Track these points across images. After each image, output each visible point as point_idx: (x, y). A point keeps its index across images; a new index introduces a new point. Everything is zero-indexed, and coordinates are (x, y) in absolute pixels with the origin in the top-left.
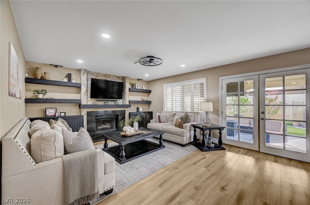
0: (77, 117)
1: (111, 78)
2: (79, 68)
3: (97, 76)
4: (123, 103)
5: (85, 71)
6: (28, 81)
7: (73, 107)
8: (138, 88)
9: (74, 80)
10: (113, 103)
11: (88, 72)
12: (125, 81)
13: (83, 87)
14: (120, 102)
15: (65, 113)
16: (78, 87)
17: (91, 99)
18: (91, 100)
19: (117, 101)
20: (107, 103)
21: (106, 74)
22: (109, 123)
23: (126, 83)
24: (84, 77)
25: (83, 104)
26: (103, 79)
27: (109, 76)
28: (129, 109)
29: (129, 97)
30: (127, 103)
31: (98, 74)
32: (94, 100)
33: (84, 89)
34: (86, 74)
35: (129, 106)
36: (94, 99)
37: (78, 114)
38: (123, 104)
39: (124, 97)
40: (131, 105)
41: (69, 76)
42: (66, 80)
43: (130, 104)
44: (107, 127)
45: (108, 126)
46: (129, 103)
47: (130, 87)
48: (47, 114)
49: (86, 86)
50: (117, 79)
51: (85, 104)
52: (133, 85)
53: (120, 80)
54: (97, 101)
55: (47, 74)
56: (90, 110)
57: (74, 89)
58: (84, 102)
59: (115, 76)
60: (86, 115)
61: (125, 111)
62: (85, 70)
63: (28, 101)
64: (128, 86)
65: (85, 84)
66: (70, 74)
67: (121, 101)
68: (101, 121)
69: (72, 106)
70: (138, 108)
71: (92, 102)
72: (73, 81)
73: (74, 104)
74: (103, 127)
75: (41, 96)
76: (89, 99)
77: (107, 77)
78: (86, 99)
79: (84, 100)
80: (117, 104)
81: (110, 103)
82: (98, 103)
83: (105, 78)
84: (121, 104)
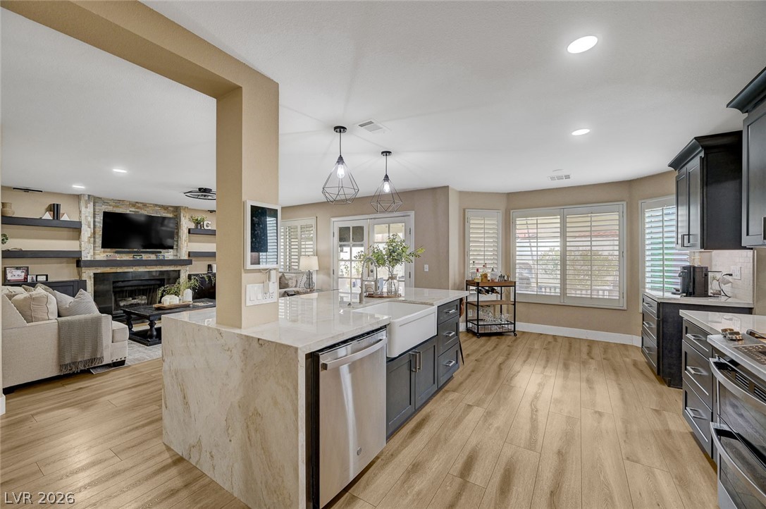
0: (72, 284)
1: (147, 209)
2: (77, 193)
3: (117, 207)
4: (177, 255)
5: (89, 198)
7: (64, 265)
8: (209, 228)
9: (65, 215)
10: (153, 257)
11: (95, 200)
12: (180, 214)
13: (84, 227)
14: (169, 255)
15: (47, 276)
16: (75, 228)
17: (103, 249)
18: (104, 252)
19: (161, 252)
20: (138, 258)
21: (137, 202)
22: (143, 295)
23: (183, 219)
24: (88, 210)
25: (86, 259)
26: (130, 211)
27: (145, 205)
28: (188, 268)
29: (187, 245)
30: (185, 257)
31: (119, 202)
32: (109, 252)
33: (86, 232)
34: (92, 204)
35: (187, 262)
36: (109, 250)
37: (75, 278)
38: (175, 258)
39: (177, 245)
40: (191, 260)
41: (55, 209)
42: (48, 216)
43: (190, 258)
44: (139, 302)
45: (142, 300)
46: (189, 256)
47: (192, 226)
48: (9, 278)
49: (92, 226)
50: (163, 211)
51: (89, 259)
52: (198, 223)
53: (168, 213)
54: (116, 252)
56: (99, 270)
57: (65, 232)
58: (87, 256)
59: (156, 205)
60: (93, 280)
61: (179, 271)
62: (89, 196)
64: (186, 224)
65: (89, 223)
66: (57, 205)
67: (172, 253)
68: (126, 291)
69: (61, 263)
70: (210, 267)
71: (105, 255)
72: (65, 218)
73: (65, 260)
74: (129, 303)
76: (99, 249)
77: (138, 208)
78: (92, 251)
79: (87, 251)
80: (161, 258)
81: (145, 257)
82: (118, 257)
83: (134, 210)
84: (171, 258)
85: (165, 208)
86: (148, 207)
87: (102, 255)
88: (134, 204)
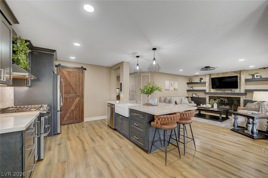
1: (228, 74)
2: (205, 74)
3: (217, 75)
6: (188, 83)
10: (230, 92)
11: (210, 75)
14: (237, 91)
15: (198, 96)
16: (205, 83)
18: (213, 90)
19: (232, 90)
20: (224, 92)
22: (228, 105)
23: (242, 75)
24: (208, 78)
27: (227, 73)
28: (244, 97)
29: (243, 87)
30: (243, 92)
33: (207, 84)
34: (208, 76)
35: (244, 94)
36: (215, 89)
38: (240, 92)
39: (240, 87)
40: (246, 93)
41: (200, 79)
42: (199, 81)
45: (227, 107)
46: (245, 91)
48: (193, 96)
50: (235, 73)
51: (207, 92)
52: (253, 75)
53: (237, 74)
55: (193, 80)
56: (211, 95)
57: (204, 85)
58: (207, 91)
59: (232, 72)
60: (208, 98)
61: (240, 97)
63: (188, 91)
64: (243, 77)
65: (208, 82)
67: (238, 90)
69: (203, 93)
72: (202, 81)
74: (222, 107)
75: (191, 89)
76: (211, 89)
77: (225, 74)
78: (208, 90)
80: (233, 92)
81: (227, 92)
82: (218, 92)
83: (223, 75)
84: (238, 92)
85: (236, 72)
86: (228, 73)
87: (213, 91)
88: (223, 74)
